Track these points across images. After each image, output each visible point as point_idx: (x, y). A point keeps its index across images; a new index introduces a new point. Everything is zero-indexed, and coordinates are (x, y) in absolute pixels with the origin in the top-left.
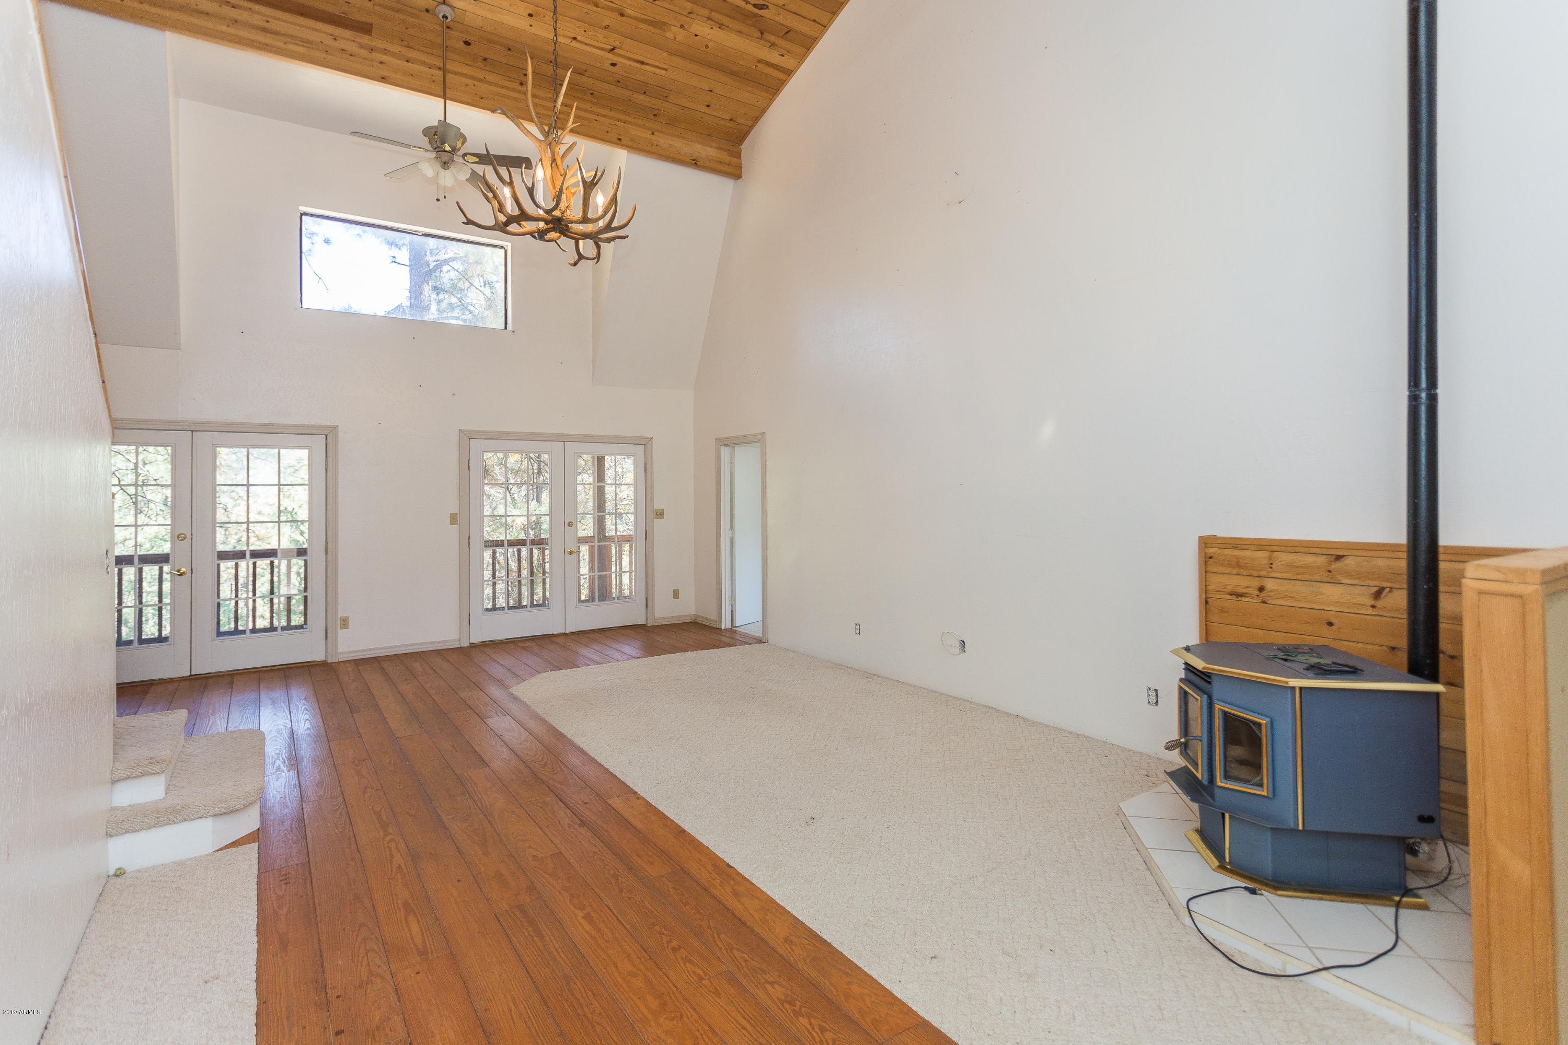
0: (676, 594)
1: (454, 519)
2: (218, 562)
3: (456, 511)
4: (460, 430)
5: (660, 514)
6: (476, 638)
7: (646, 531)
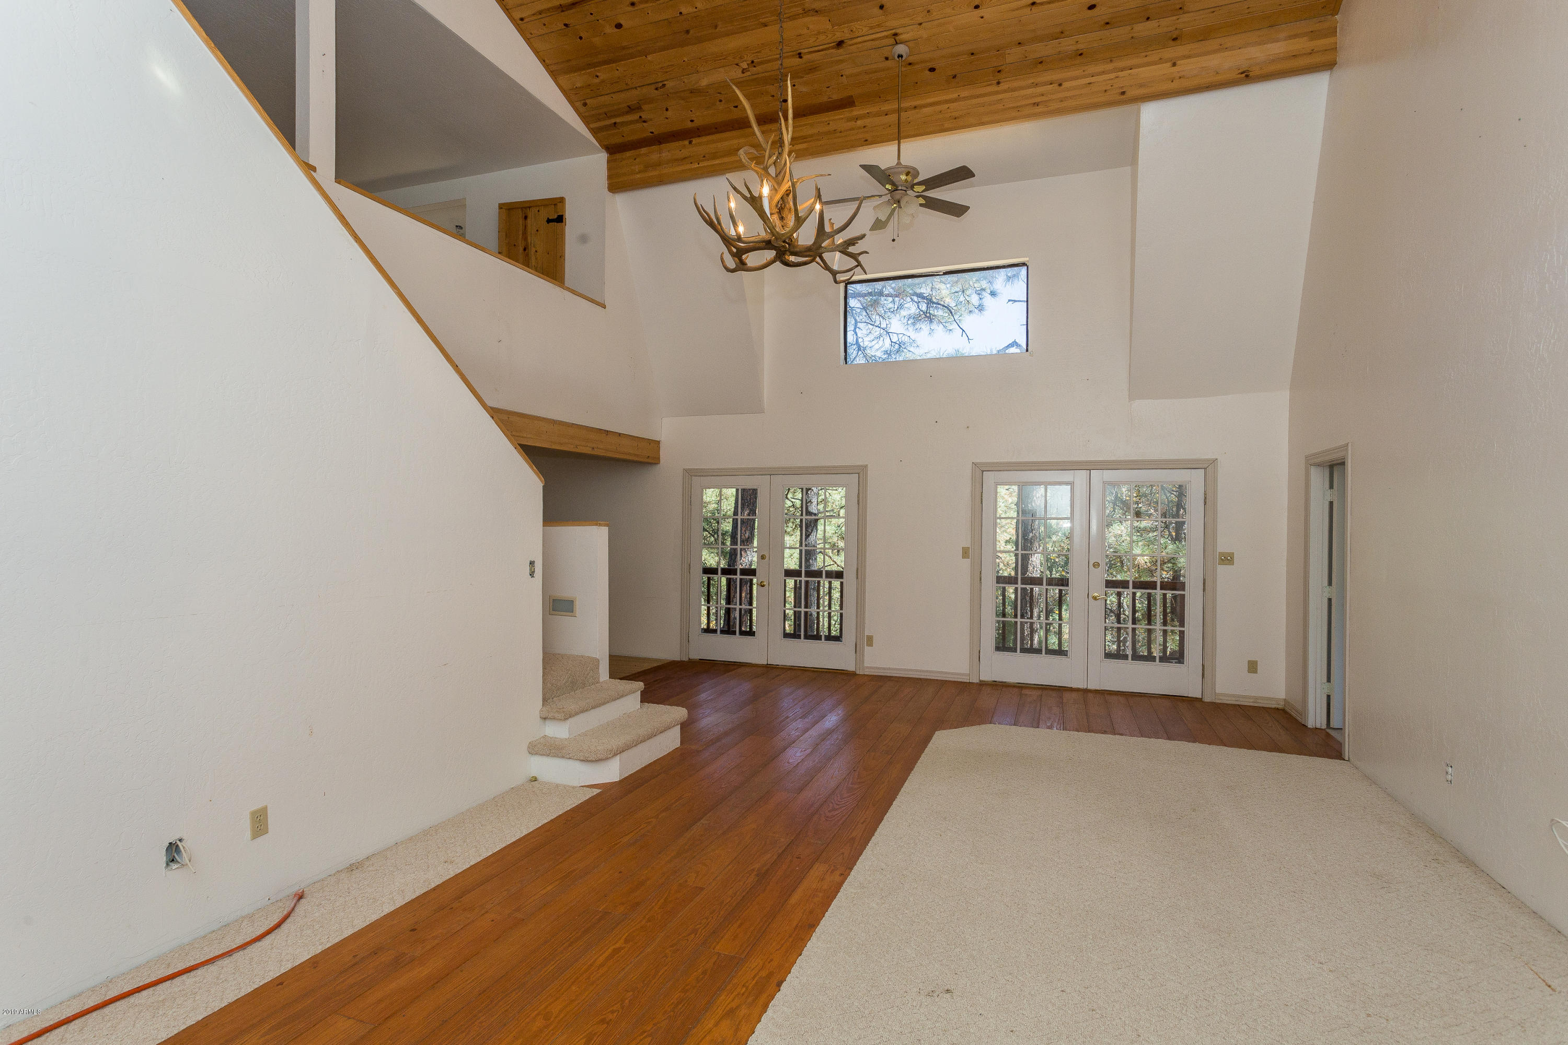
0: (1253, 667)
1: (966, 553)
2: (785, 578)
3: (968, 545)
4: (973, 463)
5: (1227, 559)
6: (986, 676)
7: (1204, 580)
